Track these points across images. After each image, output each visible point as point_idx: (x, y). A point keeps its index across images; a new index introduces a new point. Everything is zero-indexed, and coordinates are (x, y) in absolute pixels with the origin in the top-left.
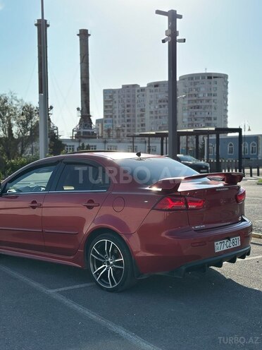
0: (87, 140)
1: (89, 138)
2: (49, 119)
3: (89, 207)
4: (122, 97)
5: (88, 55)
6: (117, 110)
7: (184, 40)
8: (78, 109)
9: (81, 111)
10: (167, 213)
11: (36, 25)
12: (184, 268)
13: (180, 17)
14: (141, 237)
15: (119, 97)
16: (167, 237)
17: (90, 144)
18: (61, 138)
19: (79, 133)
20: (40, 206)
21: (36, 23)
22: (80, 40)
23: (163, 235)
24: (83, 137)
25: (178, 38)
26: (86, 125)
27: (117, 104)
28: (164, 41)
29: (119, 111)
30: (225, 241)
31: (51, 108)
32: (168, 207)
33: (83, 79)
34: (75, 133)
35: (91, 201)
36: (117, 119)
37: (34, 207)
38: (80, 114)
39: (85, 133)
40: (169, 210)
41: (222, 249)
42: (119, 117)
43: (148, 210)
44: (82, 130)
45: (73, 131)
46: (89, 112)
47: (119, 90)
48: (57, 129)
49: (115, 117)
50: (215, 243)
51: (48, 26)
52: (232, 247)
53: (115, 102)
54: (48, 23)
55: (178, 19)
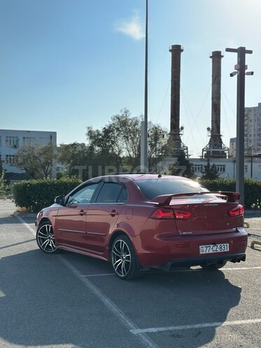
0: (216, 160)
1: (219, 157)
2: (180, 140)
3: (113, 216)
4: (258, 115)
5: (220, 76)
6: (252, 128)
7: (252, 73)
8: (208, 129)
9: (212, 131)
10: (159, 221)
11: (170, 51)
12: (170, 263)
13: (250, 52)
14: (141, 238)
15: (255, 115)
16: (158, 239)
17: (216, 164)
18: (190, 157)
19: (208, 153)
20: (85, 214)
21: (171, 48)
22: (213, 62)
23: (155, 237)
24: (212, 157)
25: (246, 71)
26: (216, 145)
27: (253, 122)
28: (232, 75)
29: (255, 130)
30: (212, 246)
31: (182, 128)
32: (160, 217)
33: (215, 100)
34: (205, 152)
35: (114, 211)
36: (252, 138)
37: (82, 215)
38: (210, 134)
39: (214, 152)
40: (160, 219)
41: (207, 252)
42: (255, 135)
43: (146, 218)
44: (212, 150)
45: (203, 150)
46: (219, 132)
47: (255, 108)
48: (187, 149)
49: (251, 136)
50: (200, 247)
51: (182, 51)
52: (219, 251)
53: (251, 121)
54: (182, 48)
55: (246, 54)
